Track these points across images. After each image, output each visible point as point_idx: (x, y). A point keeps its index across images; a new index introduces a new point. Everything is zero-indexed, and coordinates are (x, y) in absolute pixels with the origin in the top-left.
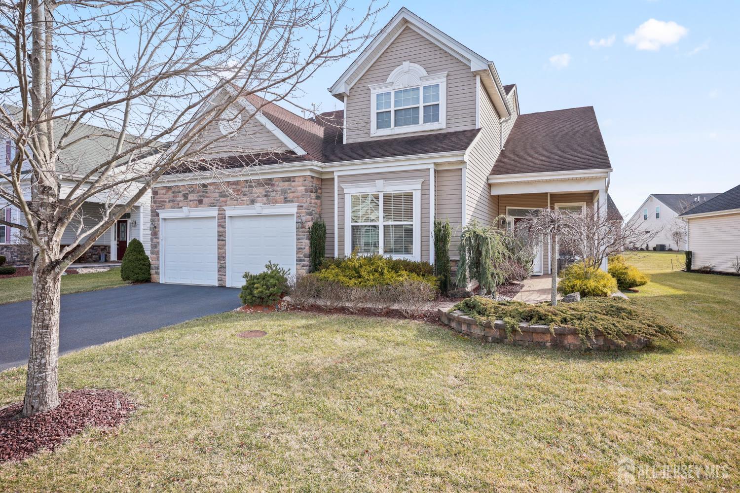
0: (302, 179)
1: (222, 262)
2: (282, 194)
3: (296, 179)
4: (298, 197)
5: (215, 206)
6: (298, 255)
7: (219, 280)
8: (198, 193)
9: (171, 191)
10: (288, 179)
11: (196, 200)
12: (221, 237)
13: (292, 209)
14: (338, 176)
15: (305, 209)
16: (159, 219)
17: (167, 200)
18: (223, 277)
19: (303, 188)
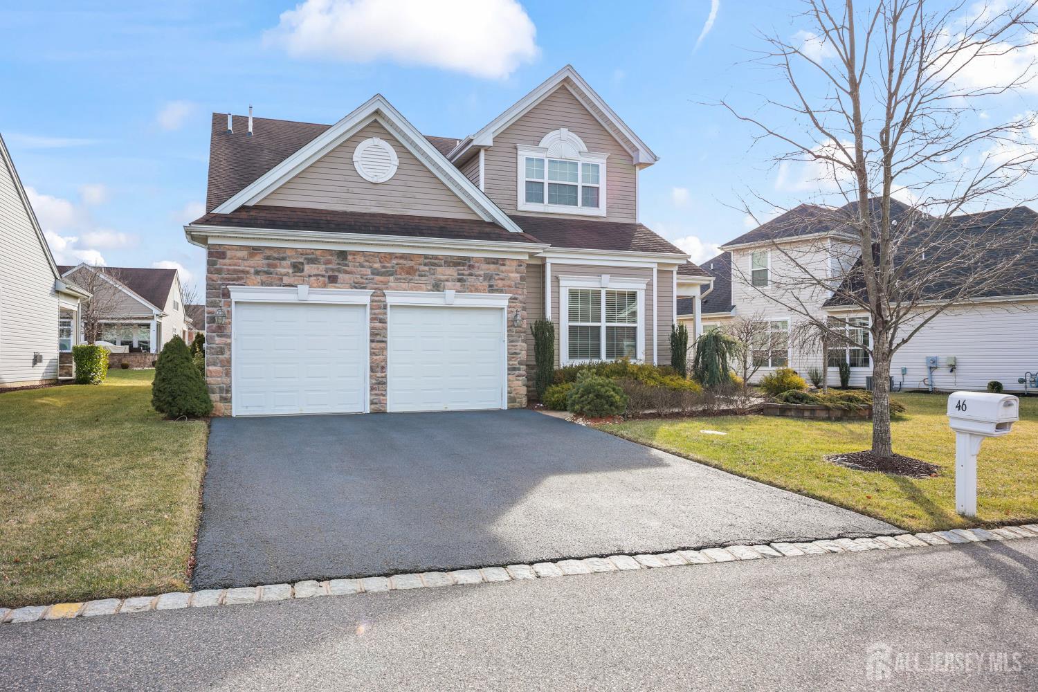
0: (515, 263)
1: (379, 375)
2: (485, 280)
3: (507, 263)
4: (510, 287)
5: (364, 288)
6: (511, 363)
7: (372, 403)
8: (326, 264)
9: (261, 256)
10: (495, 262)
11: (323, 276)
12: (378, 337)
13: (502, 301)
14: (552, 264)
15: (521, 302)
16: (231, 302)
17: (252, 270)
18: (382, 397)
19: (518, 275)
